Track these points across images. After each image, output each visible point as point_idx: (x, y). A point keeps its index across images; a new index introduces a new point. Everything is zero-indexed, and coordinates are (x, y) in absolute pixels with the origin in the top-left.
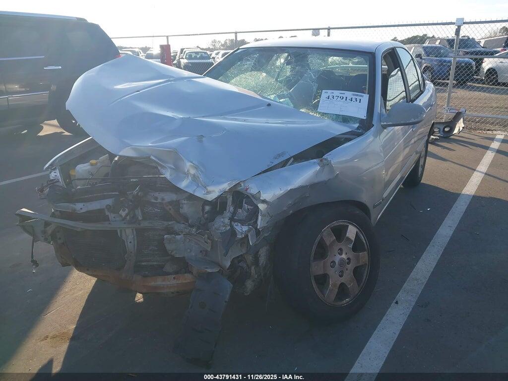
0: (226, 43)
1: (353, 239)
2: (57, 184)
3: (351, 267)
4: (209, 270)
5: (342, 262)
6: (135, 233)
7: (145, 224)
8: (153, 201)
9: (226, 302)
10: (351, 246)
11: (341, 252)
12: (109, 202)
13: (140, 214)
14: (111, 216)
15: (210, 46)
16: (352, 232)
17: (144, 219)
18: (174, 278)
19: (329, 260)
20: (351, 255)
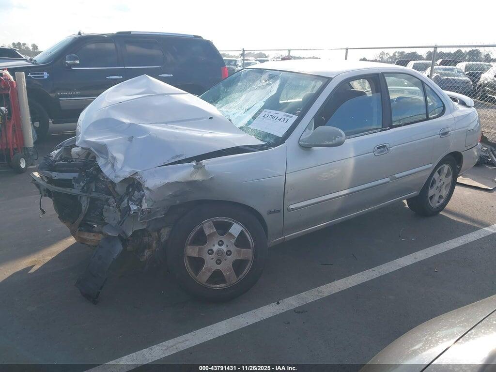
0: (394, 55)
1: (236, 236)
2: (50, 158)
3: (231, 259)
4: (110, 234)
5: (220, 252)
6: (89, 200)
7: (94, 195)
8: (101, 179)
9: (114, 259)
10: (233, 241)
11: (221, 243)
12: (76, 175)
13: (94, 187)
14: (76, 185)
15: (376, 58)
16: (236, 229)
17: (96, 191)
18: (94, 235)
19: (206, 247)
20: (233, 249)
